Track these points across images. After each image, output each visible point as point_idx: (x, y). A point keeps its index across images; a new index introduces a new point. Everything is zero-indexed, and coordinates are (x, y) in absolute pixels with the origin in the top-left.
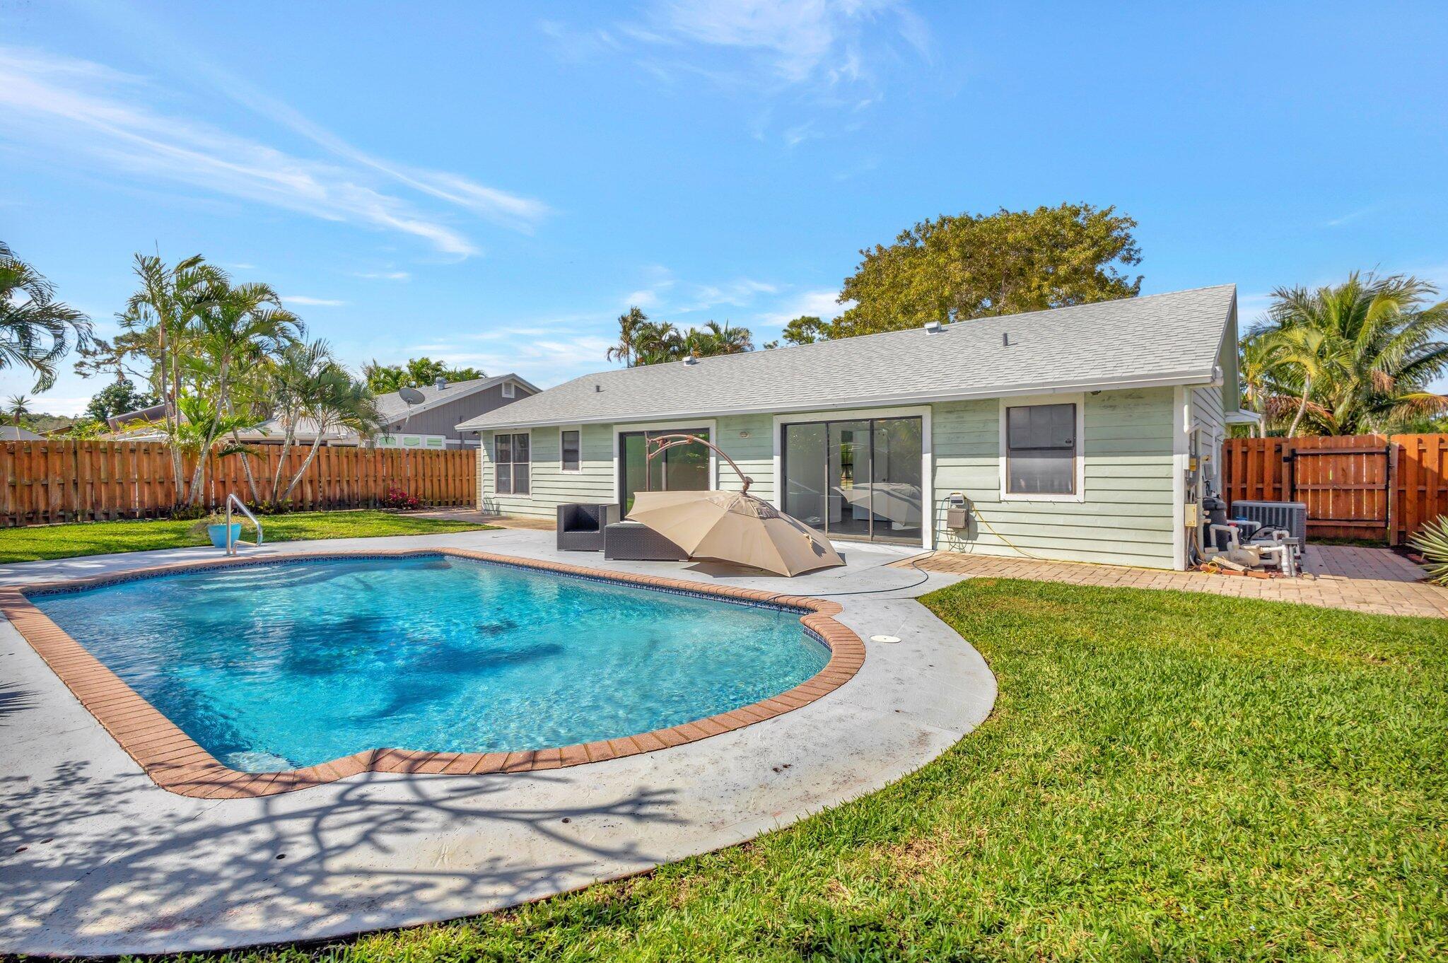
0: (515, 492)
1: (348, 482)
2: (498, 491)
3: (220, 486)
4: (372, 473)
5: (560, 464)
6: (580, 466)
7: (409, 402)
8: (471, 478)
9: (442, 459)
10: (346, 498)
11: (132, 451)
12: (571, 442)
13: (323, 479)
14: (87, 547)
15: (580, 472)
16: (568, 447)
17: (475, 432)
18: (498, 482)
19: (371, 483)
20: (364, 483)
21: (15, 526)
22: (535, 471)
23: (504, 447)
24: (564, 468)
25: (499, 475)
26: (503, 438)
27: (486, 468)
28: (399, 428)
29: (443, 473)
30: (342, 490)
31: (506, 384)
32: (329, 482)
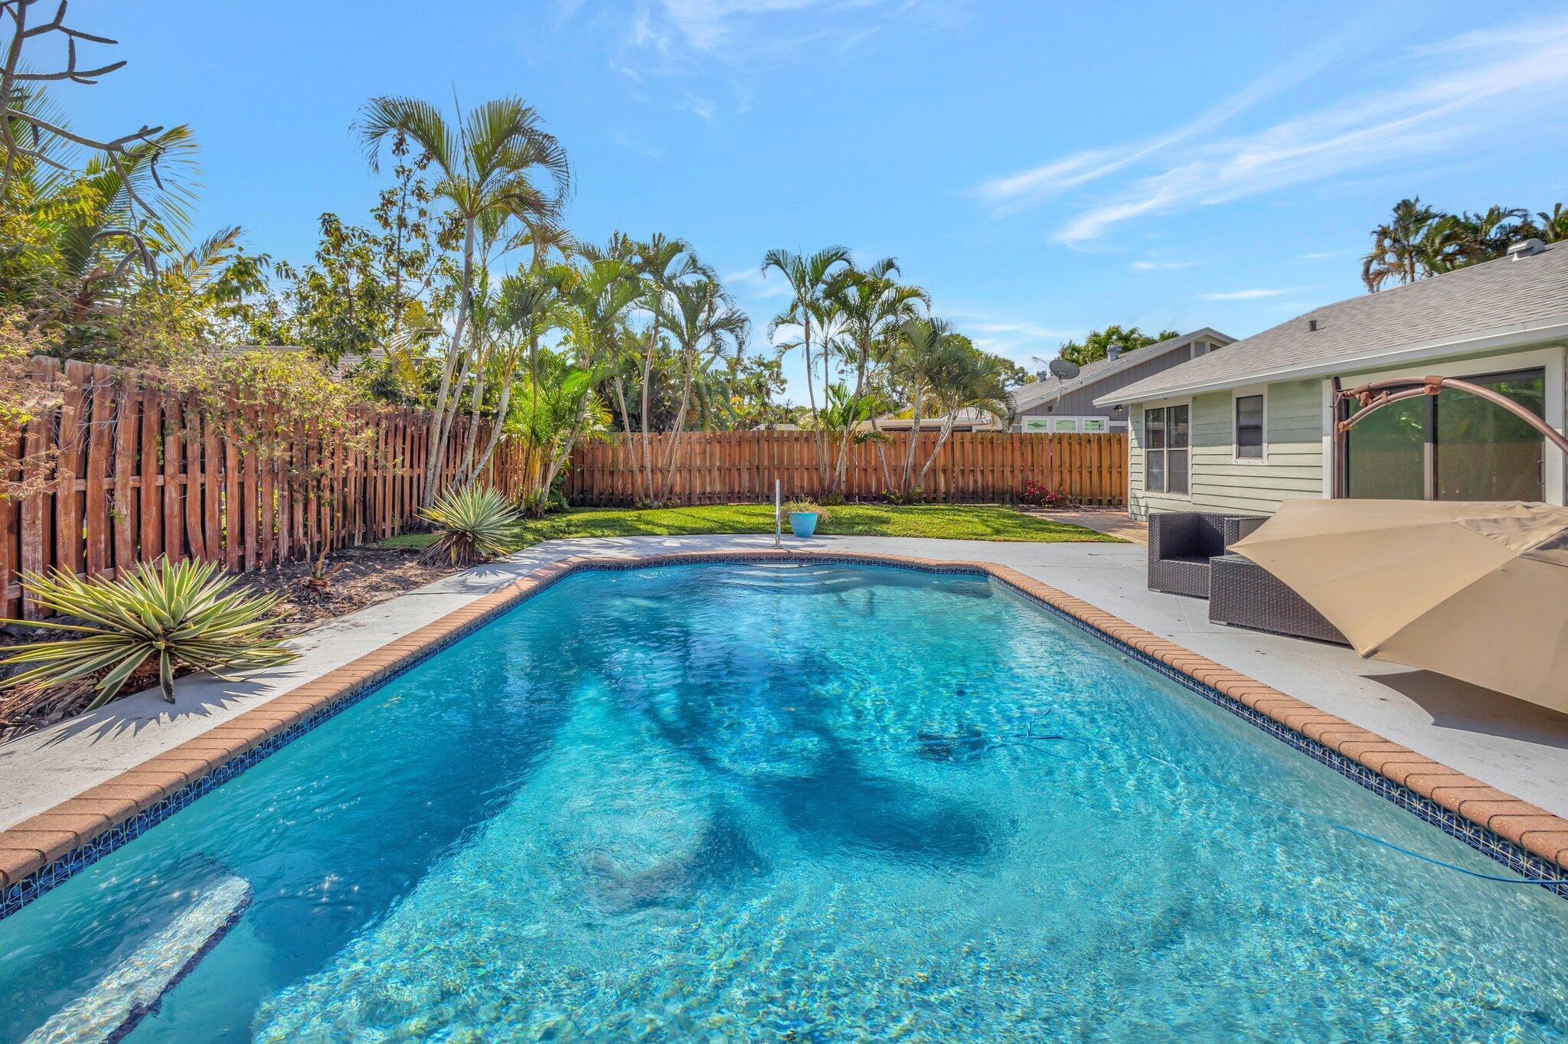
0: (1169, 490)
1: (982, 472)
2: (1148, 488)
3: (863, 474)
4: (1009, 463)
5: (1233, 448)
6: (1265, 453)
7: (1060, 377)
8: (1120, 469)
9: (1095, 446)
10: (980, 489)
11: (796, 439)
12: (1251, 413)
13: (957, 469)
14: (708, 525)
15: (1265, 461)
16: (1244, 422)
17: (1117, 407)
18: (1149, 475)
19: (1008, 474)
20: (1000, 475)
21: (701, 505)
22: (1197, 460)
23: (1157, 425)
24: (1239, 455)
25: (1149, 466)
26: (1155, 414)
27: (1136, 455)
28: (1050, 409)
29: (1096, 464)
30: (976, 481)
31: (1197, 344)
32: (963, 472)
